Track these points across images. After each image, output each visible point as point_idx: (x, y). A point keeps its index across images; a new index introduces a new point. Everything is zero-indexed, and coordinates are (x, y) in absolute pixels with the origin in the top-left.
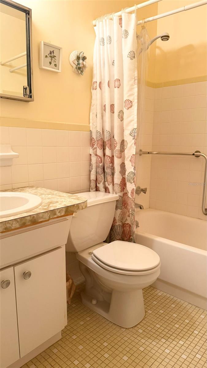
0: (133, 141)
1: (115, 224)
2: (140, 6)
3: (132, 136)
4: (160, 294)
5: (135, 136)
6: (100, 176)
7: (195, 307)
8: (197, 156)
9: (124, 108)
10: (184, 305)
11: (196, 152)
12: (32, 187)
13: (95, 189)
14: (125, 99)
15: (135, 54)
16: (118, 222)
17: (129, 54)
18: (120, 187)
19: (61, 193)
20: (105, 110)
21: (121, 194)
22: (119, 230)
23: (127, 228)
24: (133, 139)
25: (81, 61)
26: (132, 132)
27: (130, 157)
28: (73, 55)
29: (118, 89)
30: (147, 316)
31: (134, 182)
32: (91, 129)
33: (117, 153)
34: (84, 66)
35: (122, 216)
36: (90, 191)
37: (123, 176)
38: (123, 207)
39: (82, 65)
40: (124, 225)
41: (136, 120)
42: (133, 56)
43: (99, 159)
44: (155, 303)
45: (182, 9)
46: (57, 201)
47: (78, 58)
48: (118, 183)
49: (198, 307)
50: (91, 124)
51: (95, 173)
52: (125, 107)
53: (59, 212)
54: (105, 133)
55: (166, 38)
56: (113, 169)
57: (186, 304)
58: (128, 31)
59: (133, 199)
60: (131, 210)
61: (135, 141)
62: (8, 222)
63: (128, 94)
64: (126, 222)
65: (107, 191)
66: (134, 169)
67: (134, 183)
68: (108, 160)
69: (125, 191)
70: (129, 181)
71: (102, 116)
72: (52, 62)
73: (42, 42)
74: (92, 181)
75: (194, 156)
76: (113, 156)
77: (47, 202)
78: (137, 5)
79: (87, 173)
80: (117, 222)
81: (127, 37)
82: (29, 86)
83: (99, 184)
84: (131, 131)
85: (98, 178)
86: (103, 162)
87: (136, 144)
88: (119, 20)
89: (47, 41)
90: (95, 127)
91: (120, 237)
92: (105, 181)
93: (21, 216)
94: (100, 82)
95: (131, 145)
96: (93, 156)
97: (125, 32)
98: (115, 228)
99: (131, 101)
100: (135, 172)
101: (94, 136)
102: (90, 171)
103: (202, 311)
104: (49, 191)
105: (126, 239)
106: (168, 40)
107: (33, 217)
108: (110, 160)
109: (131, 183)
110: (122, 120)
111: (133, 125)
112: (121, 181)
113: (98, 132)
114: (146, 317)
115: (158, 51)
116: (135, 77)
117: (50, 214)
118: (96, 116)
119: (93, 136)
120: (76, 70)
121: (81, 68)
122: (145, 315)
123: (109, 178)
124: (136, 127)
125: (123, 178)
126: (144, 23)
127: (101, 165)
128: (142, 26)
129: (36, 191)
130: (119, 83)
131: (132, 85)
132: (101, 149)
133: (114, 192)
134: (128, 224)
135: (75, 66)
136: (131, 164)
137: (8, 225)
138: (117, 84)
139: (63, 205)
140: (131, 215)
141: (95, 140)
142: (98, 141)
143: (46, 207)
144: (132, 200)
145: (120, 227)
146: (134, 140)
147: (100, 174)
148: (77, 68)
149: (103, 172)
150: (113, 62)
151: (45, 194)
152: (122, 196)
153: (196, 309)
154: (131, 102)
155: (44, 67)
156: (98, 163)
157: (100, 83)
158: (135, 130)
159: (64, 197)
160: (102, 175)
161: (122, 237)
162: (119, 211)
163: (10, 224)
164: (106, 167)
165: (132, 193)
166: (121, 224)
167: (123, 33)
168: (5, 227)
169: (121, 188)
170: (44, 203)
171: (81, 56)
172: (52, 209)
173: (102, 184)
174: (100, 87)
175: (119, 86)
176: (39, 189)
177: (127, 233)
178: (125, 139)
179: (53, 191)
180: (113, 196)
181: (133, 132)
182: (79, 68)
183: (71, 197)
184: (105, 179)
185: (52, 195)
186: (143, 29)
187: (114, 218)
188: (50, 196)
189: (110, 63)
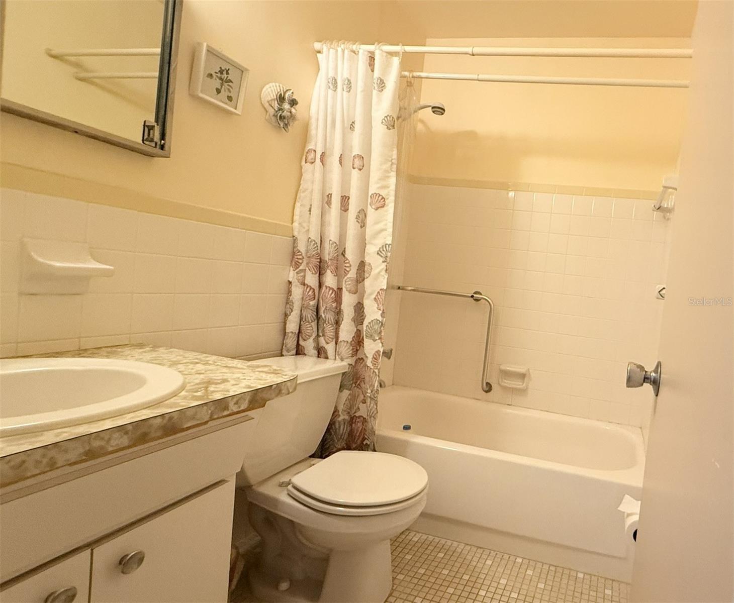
0: (384, 266)
1: (335, 418)
2: (409, 49)
3: (382, 256)
4: (415, 539)
5: (387, 257)
6: (308, 326)
7: (476, 549)
8: (477, 300)
9: (369, 206)
10: (459, 550)
11: (476, 293)
12: (141, 346)
13: (294, 352)
14: (372, 191)
15: (394, 121)
16: (341, 415)
17: (384, 119)
18: (351, 348)
19: (225, 359)
20: (329, 203)
21: (352, 361)
22: (343, 430)
23: (359, 424)
24: (383, 262)
25: (286, 106)
26: (381, 250)
27: (376, 293)
28: (269, 90)
29: (359, 171)
30: (395, 586)
31: (380, 338)
32: (296, 234)
33: (349, 284)
34: (292, 117)
35: (351, 402)
36: (282, 355)
37: (357, 327)
38: (354, 385)
39: (289, 114)
40: (352, 420)
41: (390, 230)
42: (391, 124)
43: (310, 293)
44: (408, 557)
45: (475, 77)
46: (225, 377)
47: (281, 99)
48: (347, 340)
49: (481, 548)
50: (296, 224)
51: (298, 320)
52: (370, 204)
53: (235, 404)
54: (327, 246)
55: (439, 110)
56: (338, 312)
57: (462, 546)
58: (385, 81)
59: (376, 371)
60: (369, 391)
61: (386, 266)
62: (98, 436)
63: (379, 185)
64: (357, 414)
65: (323, 355)
66: (381, 315)
67: (379, 341)
68: (329, 296)
69: (359, 355)
70: (371, 336)
71: (322, 214)
72: (223, 90)
73: (205, 45)
74: (290, 335)
75: (472, 299)
76: (340, 289)
77: (197, 381)
78: (403, 45)
79: (280, 318)
80: (339, 416)
81: (382, 90)
82: (160, 123)
83: (305, 340)
84: (380, 248)
85: (303, 328)
86: (316, 298)
87: (387, 271)
88: (368, 58)
89: (216, 47)
90: (304, 230)
91: (344, 443)
92: (318, 335)
93: (132, 418)
94: (322, 153)
95: (379, 273)
96: (296, 286)
97: (379, 81)
98: (335, 427)
99: (383, 198)
100: (383, 320)
101: (302, 247)
102: (286, 315)
103: (487, 552)
104: (191, 355)
105: (354, 446)
106: (443, 114)
107: (171, 419)
108: (333, 295)
109: (375, 340)
110: (363, 225)
111: (385, 238)
112: (354, 337)
113: (311, 242)
114: (395, 590)
115: (420, 126)
116: (392, 159)
117: (212, 409)
118: (310, 211)
119: (299, 248)
120: (273, 119)
121: (284, 118)
122: (393, 586)
123: (329, 330)
124: (389, 242)
125: (357, 330)
126: (412, 77)
127: (312, 303)
128: (407, 82)
129: (154, 355)
130: (362, 162)
131: (386, 171)
132: (316, 273)
133: (337, 357)
134: (362, 416)
135: (272, 111)
136: (377, 305)
137: (96, 444)
138: (357, 163)
139: (244, 388)
140: (369, 400)
141: (303, 255)
142: (309, 257)
143: (199, 394)
144: (374, 371)
145: (346, 424)
146: (386, 263)
147: (309, 322)
148: (277, 116)
149: (315, 318)
150: (352, 125)
151: (185, 361)
152: (353, 364)
153: (478, 551)
154: (383, 200)
155: (201, 95)
156: (307, 299)
157: (323, 155)
158: (387, 246)
159: (239, 368)
160: (314, 324)
161: (346, 444)
162: (346, 393)
163: (103, 439)
164: (322, 310)
165: (375, 358)
166: (347, 417)
167: (375, 81)
168: (87, 448)
169: (353, 349)
170: (189, 383)
171: (287, 96)
172: (218, 396)
173: (311, 340)
174: (322, 161)
175: (361, 168)
176: (162, 350)
177: (358, 434)
178: (367, 259)
179: (205, 355)
180: (336, 365)
181: (383, 250)
182: (282, 118)
183: (257, 370)
184: (320, 331)
185: (204, 364)
186: (408, 86)
187: (335, 407)
188: (200, 367)
189: (346, 125)
